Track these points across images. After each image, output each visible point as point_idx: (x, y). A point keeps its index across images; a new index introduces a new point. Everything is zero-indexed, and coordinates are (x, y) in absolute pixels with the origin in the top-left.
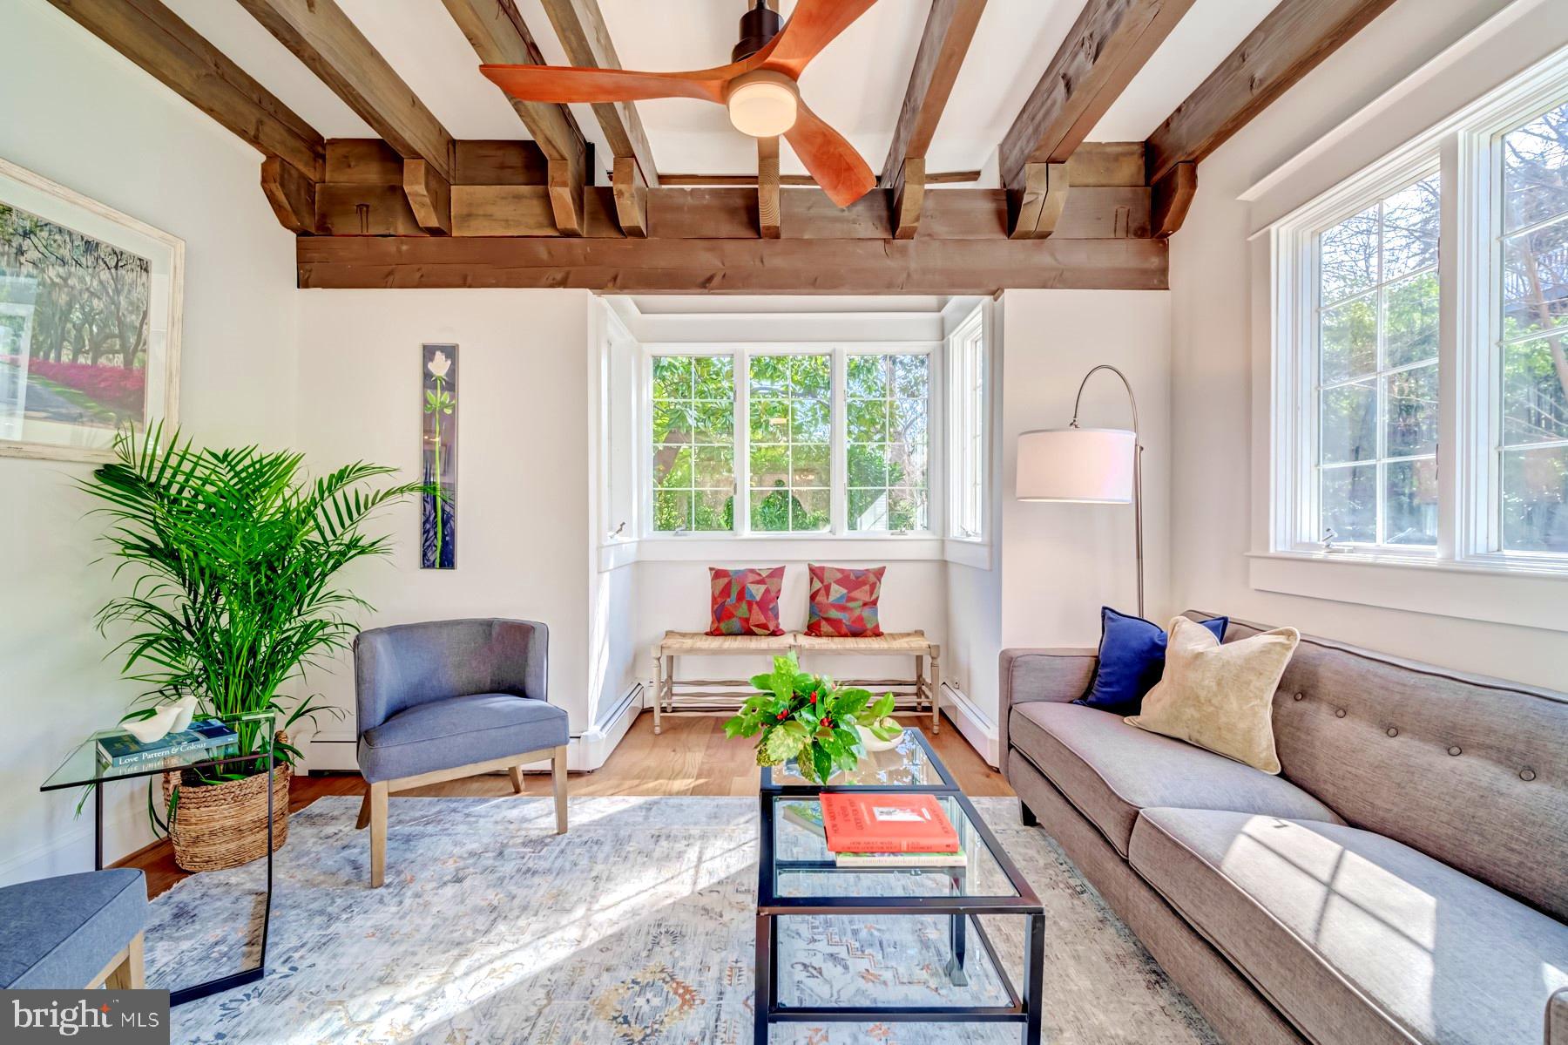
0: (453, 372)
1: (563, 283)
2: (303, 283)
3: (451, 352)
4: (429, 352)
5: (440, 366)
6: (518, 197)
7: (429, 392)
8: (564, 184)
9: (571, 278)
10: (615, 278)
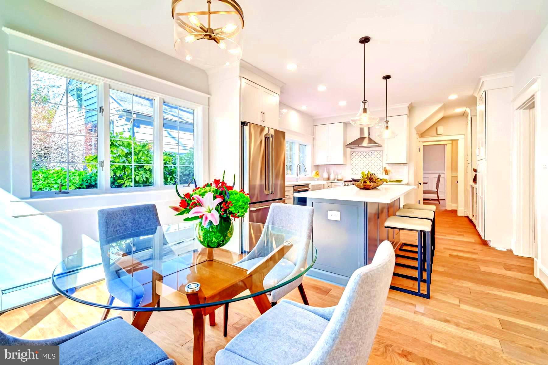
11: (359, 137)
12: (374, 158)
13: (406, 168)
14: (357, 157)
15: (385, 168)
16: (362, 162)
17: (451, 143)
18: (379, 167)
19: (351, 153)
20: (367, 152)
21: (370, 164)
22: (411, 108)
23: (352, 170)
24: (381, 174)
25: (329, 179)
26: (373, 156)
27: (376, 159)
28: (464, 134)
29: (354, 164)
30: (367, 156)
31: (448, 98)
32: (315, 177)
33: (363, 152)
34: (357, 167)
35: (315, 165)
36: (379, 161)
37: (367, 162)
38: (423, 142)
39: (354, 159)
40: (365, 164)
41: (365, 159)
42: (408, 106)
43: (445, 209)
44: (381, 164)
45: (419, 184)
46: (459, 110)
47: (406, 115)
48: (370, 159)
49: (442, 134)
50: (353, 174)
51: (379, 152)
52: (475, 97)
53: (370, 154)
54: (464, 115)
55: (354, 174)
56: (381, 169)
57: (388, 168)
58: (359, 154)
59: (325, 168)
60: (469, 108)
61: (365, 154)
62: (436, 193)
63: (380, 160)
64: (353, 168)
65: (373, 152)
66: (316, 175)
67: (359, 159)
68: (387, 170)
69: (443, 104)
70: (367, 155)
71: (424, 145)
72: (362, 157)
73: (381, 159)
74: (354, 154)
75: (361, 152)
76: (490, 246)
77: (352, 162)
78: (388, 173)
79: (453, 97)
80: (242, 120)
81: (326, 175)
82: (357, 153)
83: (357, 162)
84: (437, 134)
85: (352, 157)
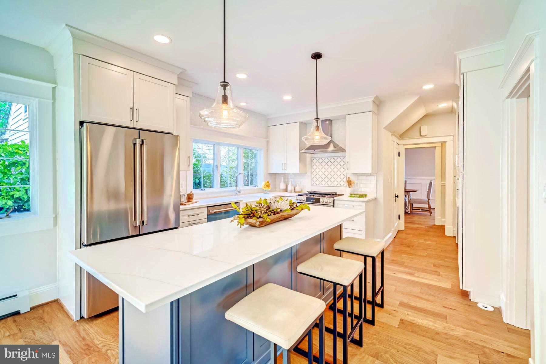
12: (337, 165)
13: (373, 179)
14: (317, 164)
15: (349, 178)
16: (323, 170)
17: (441, 145)
18: (342, 176)
19: (311, 159)
20: (329, 158)
21: (332, 173)
22: (379, 103)
23: (312, 179)
24: (345, 185)
25: (286, 190)
26: (336, 163)
27: (339, 167)
28: (453, 136)
29: (315, 173)
30: (329, 164)
31: (422, 88)
32: (264, 189)
33: (324, 158)
34: (318, 176)
35: (270, 174)
36: (342, 170)
37: (329, 170)
38: (404, 145)
39: (315, 167)
40: (326, 173)
41: (326, 167)
42: (373, 100)
43: (433, 224)
44: (344, 173)
45: (396, 196)
46: (444, 105)
47: (371, 112)
48: (333, 167)
49: (426, 135)
50: (313, 185)
51: (342, 158)
52: (457, 85)
53: (332, 160)
54: (452, 111)
55: (315, 184)
56: (345, 180)
57: (352, 178)
58: (320, 161)
59: (282, 178)
60: (455, 101)
61: (326, 161)
62: (427, 202)
63: (343, 168)
64: (313, 178)
65: (335, 158)
66: (266, 186)
67: (320, 167)
68: (351, 181)
69: (418, 96)
70: (329, 162)
71: (405, 149)
72: (323, 164)
74: (315, 161)
75: (322, 158)
76: (470, 300)
77: (313, 170)
78: (352, 185)
79: (428, 87)
80: (81, 119)
81: (282, 186)
82: (317, 159)
83: (317, 170)
84: (421, 136)
85: (313, 164)
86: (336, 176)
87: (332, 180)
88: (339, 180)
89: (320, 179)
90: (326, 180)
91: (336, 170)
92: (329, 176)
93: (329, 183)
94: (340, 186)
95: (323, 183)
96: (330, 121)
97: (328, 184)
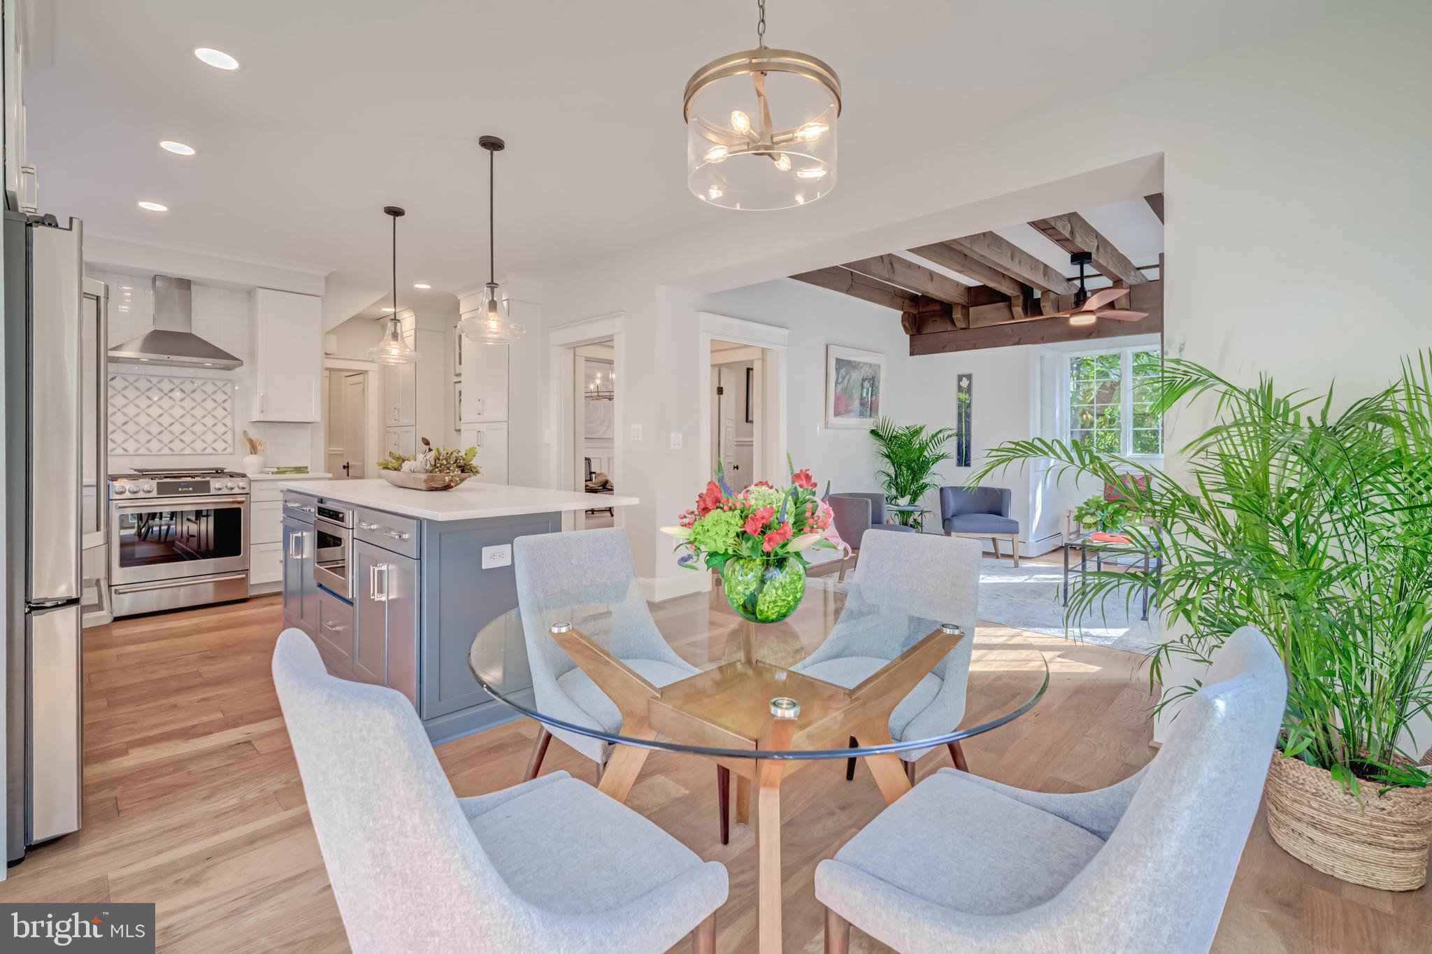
0: (970, 385)
1: (1018, 343)
2: (912, 354)
3: (969, 377)
4: (960, 378)
5: (965, 383)
6: (998, 308)
7: (960, 394)
8: (1019, 306)
9: (1022, 341)
10: (1043, 338)
11: (152, 329)
12: (203, 401)
14: (131, 393)
16: (155, 411)
21: (188, 420)
24: (239, 450)
26: (199, 396)
27: (209, 404)
30: (177, 394)
36: (220, 413)
37: (177, 412)
40: (166, 420)
41: (166, 402)
44: (228, 421)
48: (188, 403)
51: (220, 384)
53: (188, 387)
57: (254, 434)
58: (143, 385)
61: (166, 386)
63: (224, 409)
67: (143, 402)
68: (252, 440)
70: (177, 389)
72: (155, 394)
73: (227, 405)
78: (260, 447)
82: (131, 379)
86: (199, 429)
87: (188, 437)
88: (209, 437)
89: (143, 437)
90: (166, 437)
91: (199, 412)
92: (177, 428)
93: (177, 446)
94: (215, 453)
95: (155, 446)
96: (185, 284)
97: (171, 450)
